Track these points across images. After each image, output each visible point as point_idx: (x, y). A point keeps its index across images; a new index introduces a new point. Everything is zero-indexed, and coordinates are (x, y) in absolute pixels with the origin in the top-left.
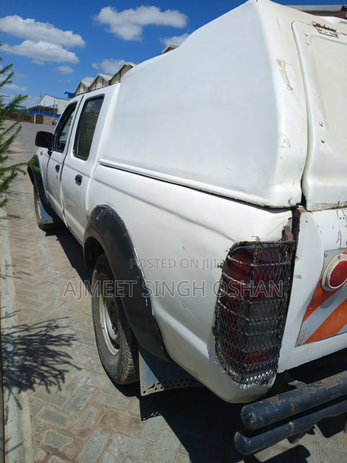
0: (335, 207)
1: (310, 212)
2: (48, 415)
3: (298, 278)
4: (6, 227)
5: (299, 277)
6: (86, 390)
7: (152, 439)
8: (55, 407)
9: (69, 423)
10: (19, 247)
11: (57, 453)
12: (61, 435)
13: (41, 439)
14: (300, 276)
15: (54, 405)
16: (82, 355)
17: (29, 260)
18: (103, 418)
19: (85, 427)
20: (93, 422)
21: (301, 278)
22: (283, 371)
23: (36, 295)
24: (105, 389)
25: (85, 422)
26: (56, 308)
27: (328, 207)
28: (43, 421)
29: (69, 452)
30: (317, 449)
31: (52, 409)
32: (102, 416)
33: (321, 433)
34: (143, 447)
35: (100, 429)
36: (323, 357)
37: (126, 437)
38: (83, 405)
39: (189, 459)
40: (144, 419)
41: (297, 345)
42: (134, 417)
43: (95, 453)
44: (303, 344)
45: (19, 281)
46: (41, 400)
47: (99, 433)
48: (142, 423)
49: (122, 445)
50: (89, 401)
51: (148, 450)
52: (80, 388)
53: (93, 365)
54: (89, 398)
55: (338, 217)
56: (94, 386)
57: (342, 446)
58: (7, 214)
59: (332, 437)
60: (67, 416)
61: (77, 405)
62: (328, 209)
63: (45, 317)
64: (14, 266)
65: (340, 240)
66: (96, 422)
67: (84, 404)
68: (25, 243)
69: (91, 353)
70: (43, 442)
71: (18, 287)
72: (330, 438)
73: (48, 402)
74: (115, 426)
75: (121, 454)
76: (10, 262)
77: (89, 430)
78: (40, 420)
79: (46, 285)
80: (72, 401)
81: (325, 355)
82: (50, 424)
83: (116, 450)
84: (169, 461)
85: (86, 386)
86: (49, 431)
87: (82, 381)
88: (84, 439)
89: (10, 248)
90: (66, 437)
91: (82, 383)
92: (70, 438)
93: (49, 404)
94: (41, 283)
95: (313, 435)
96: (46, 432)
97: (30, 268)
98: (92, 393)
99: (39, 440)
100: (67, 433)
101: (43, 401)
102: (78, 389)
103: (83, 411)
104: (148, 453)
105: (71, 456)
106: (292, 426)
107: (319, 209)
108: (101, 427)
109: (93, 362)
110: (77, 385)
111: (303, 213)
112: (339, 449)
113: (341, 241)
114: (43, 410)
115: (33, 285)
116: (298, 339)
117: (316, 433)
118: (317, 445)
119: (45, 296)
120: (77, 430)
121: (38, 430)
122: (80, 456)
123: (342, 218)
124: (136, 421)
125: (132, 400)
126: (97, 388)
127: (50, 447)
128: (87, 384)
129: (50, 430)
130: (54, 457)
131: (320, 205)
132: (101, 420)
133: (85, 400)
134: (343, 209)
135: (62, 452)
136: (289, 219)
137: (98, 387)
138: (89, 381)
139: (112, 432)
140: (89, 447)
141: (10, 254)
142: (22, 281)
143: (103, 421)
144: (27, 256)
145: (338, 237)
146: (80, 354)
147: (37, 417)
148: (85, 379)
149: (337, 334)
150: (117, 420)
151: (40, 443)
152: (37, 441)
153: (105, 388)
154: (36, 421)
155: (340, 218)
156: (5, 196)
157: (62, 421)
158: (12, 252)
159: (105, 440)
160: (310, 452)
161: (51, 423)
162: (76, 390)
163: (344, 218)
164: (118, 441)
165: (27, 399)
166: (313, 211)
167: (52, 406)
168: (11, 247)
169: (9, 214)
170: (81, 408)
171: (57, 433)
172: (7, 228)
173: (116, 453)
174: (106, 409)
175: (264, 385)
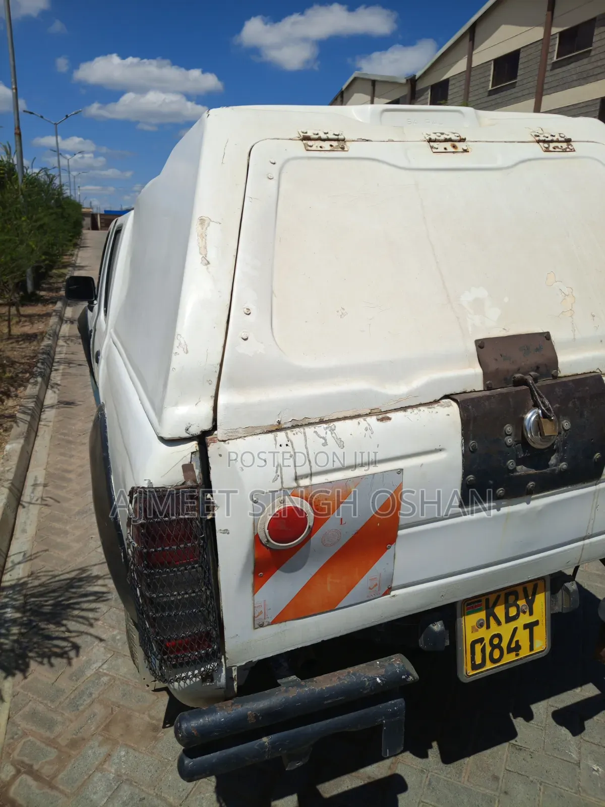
0: (274, 429)
1: (224, 441)
2: (33, 716)
3: (224, 533)
4: (50, 422)
5: (226, 532)
6: (96, 680)
7: (169, 757)
8: (46, 705)
9: (58, 729)
10: (62, 454)
11: (31, 771)
12: (43, 746)
13: (14, 750)
14: (227, 530)
15: (45, 702)
16: (107, 627)
17: (72, 476)
18: (110, 722)
19: (79, 735)
20: (93, 728)
21: (228, 533)
22: (244, 664)
23: (66, 533)
24: (125, 679)
25: (81, 728)
26: (89, 553)
27: (259, 431)
28: (24, 725)
29: (47, 771)
30: (421, 781)
31: (41, 708)
32: (108, 720)
33: (439, 756)
34: (152, 767)
35: (100, 738)
36: (323, 641)
37: (133, 751)
38: (85, 703)
39: (214, 788)
40: (167, 726)
41: (257, 626)
42: (154, 722)
43: (83, 773)
44: (269, 625)
45: (46, 510)
46: (29, 694)
47: (97, 744)
48: (163, 731)
49: (123, 764)
50: (97, 696)
51: (159, 772)
52: (88, 678)
53: (117, 641)
54: (97, 693)
55: (276, 444)
56: (110, 674)
57: (466, 778)
58: (58, 399)
59: (456, 763)
60: (59, 718)
61: (78, 703)
62: (260, 433)
63: (70, 566)
64: (45, 485)
65: (279, 478)
66: (97, 728)
67: (88, 701)
68: (73, 446)
69: (119, 624)
70: (15, 755)
71: (42, 520)
72: (451, 765)
73: (38, 697)
74: (122, 735)
75: (119, 776)
76: (41, 480)
77: (84, 739)
78: (20, 723)
79: (85, 515)
80: (72, 696)
81: (325, 639)
82: (32, 730)
83: (113, 771)
84: (183, 790)
85: (98, 675)
86: (28, 739)
87: (94, 667)
88: (73, 753)
89: (47, 456)
90: (49, 749)
91: (93, 670)
92: (56, 750)
93: (38, 700)
94: (79, 513)
95: (424, 760)
96: (24, 740)
97: (68, 489)
98: (103, 685)
99: (11, 752)
100: (52, 743)
101: (31, 696)
102: (86, 678)
103: (83, 711)
104: (157, 778)
105: (48, 777)
106: (266, 743)
107: (240, 435)
108: (102, 735)
109: (118, 637)
110: (86, 673)
111: (212, 444)
112: (460, 782)
113: (282, 478)
114: (27, 709)
115: (66, 517)
116: (254, 617)
117: (430, 757)
118: (424, 775)
119: (78, 533)
120: (68, 739)
121: (13, 738)
122: (60, 776)
123: (284, 445)
124: (155, 729)
125: (159, 696)
126: (114, 678)
127: (23, 762)
128: (101, 670)
129: (30, 738)
130: (24, 777)
131: (240, 430)
132: (105, 726)
133: (91, 694)
134: (288, 431)
135: (37, 771)
136: (192, 453)
137: (115, 676)
138: (105, 666)
139: (115, 743)
140: (76, 765)
141: (44, 467)
142: (50, 511)
143: (107, 728)
144: (70, 468)
145: (277, 472)
146: (103, 625)
147: (17, 719)
148: (101, 664)
149: (337, 607)
150: (128, 726)
151: (11, 756)
152: (8, 753)
153: (125, 677)
154: (14, 724)
155: (281, 446)
156: (63, 369)
157: (50, 724)
158: (48, 463)
159: (102, 755)
160: (409, 786)
161: (34, 728)
162: (82, 680)
163: (287, 445)
164: (119, 757)
165: (10, 692)
166: (229, 440)
167: (41, 703)
168: (49, 455)
169: (61, 399)
170: (82, 707)
171: (38, 743)
172: (51, 424)
173: (111, 774)
174: (117, 709)
175: (208, 684)
